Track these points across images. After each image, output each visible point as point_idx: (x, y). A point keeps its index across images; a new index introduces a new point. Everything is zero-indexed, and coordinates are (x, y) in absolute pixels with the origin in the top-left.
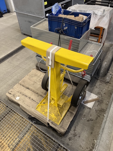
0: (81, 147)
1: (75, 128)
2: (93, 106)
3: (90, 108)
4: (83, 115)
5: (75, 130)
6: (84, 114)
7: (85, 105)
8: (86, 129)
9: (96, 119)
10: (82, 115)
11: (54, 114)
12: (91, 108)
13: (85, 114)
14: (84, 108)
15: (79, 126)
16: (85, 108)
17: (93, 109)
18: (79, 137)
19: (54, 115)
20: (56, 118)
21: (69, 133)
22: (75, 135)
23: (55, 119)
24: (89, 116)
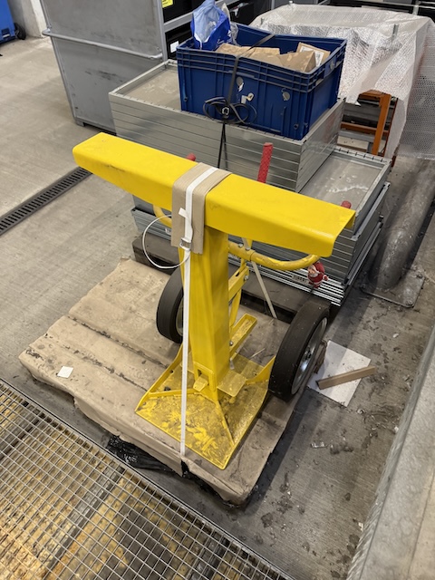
0: (308, 550)
1: (286, 480)
2: (354, 396)
3: (341, 406)
4: (315, 432)
5: (284, 488)
6: (320, 426)
7: (322, 392)
8: (326, 481)
9: (365, 446)
10: (312, 430)
11: (206, 429)
12: (346, 405)
13: (323, 429)
14: (319, 404)
15: (299, 471)
16: (323, 406)
17: (354, 407)
18: (302, 511)
19: (205, 434)
20: (214, 444)
21: (262, 499)
22: (285, 506)
23: (211, 446)
24: (339, 433)
